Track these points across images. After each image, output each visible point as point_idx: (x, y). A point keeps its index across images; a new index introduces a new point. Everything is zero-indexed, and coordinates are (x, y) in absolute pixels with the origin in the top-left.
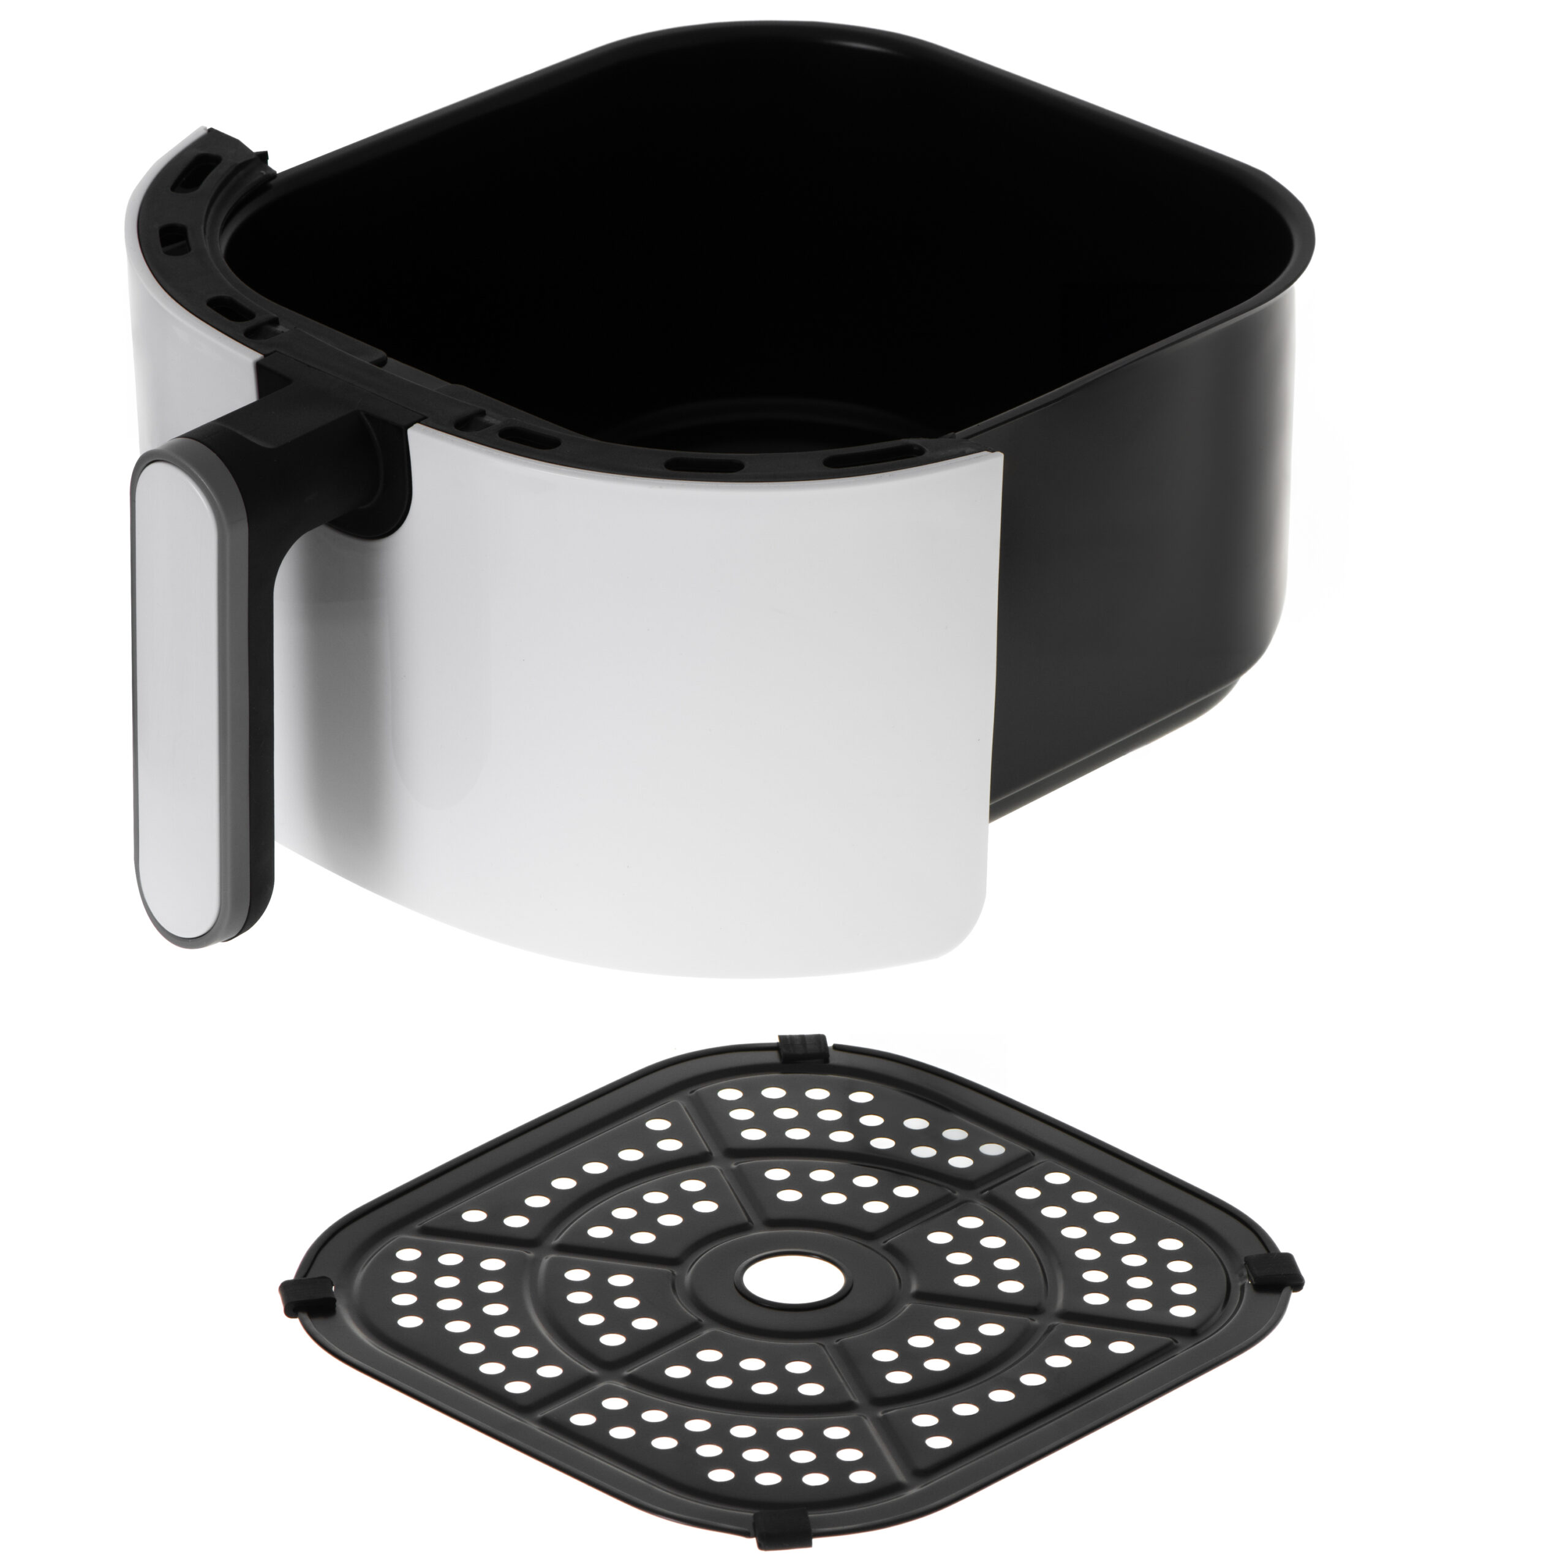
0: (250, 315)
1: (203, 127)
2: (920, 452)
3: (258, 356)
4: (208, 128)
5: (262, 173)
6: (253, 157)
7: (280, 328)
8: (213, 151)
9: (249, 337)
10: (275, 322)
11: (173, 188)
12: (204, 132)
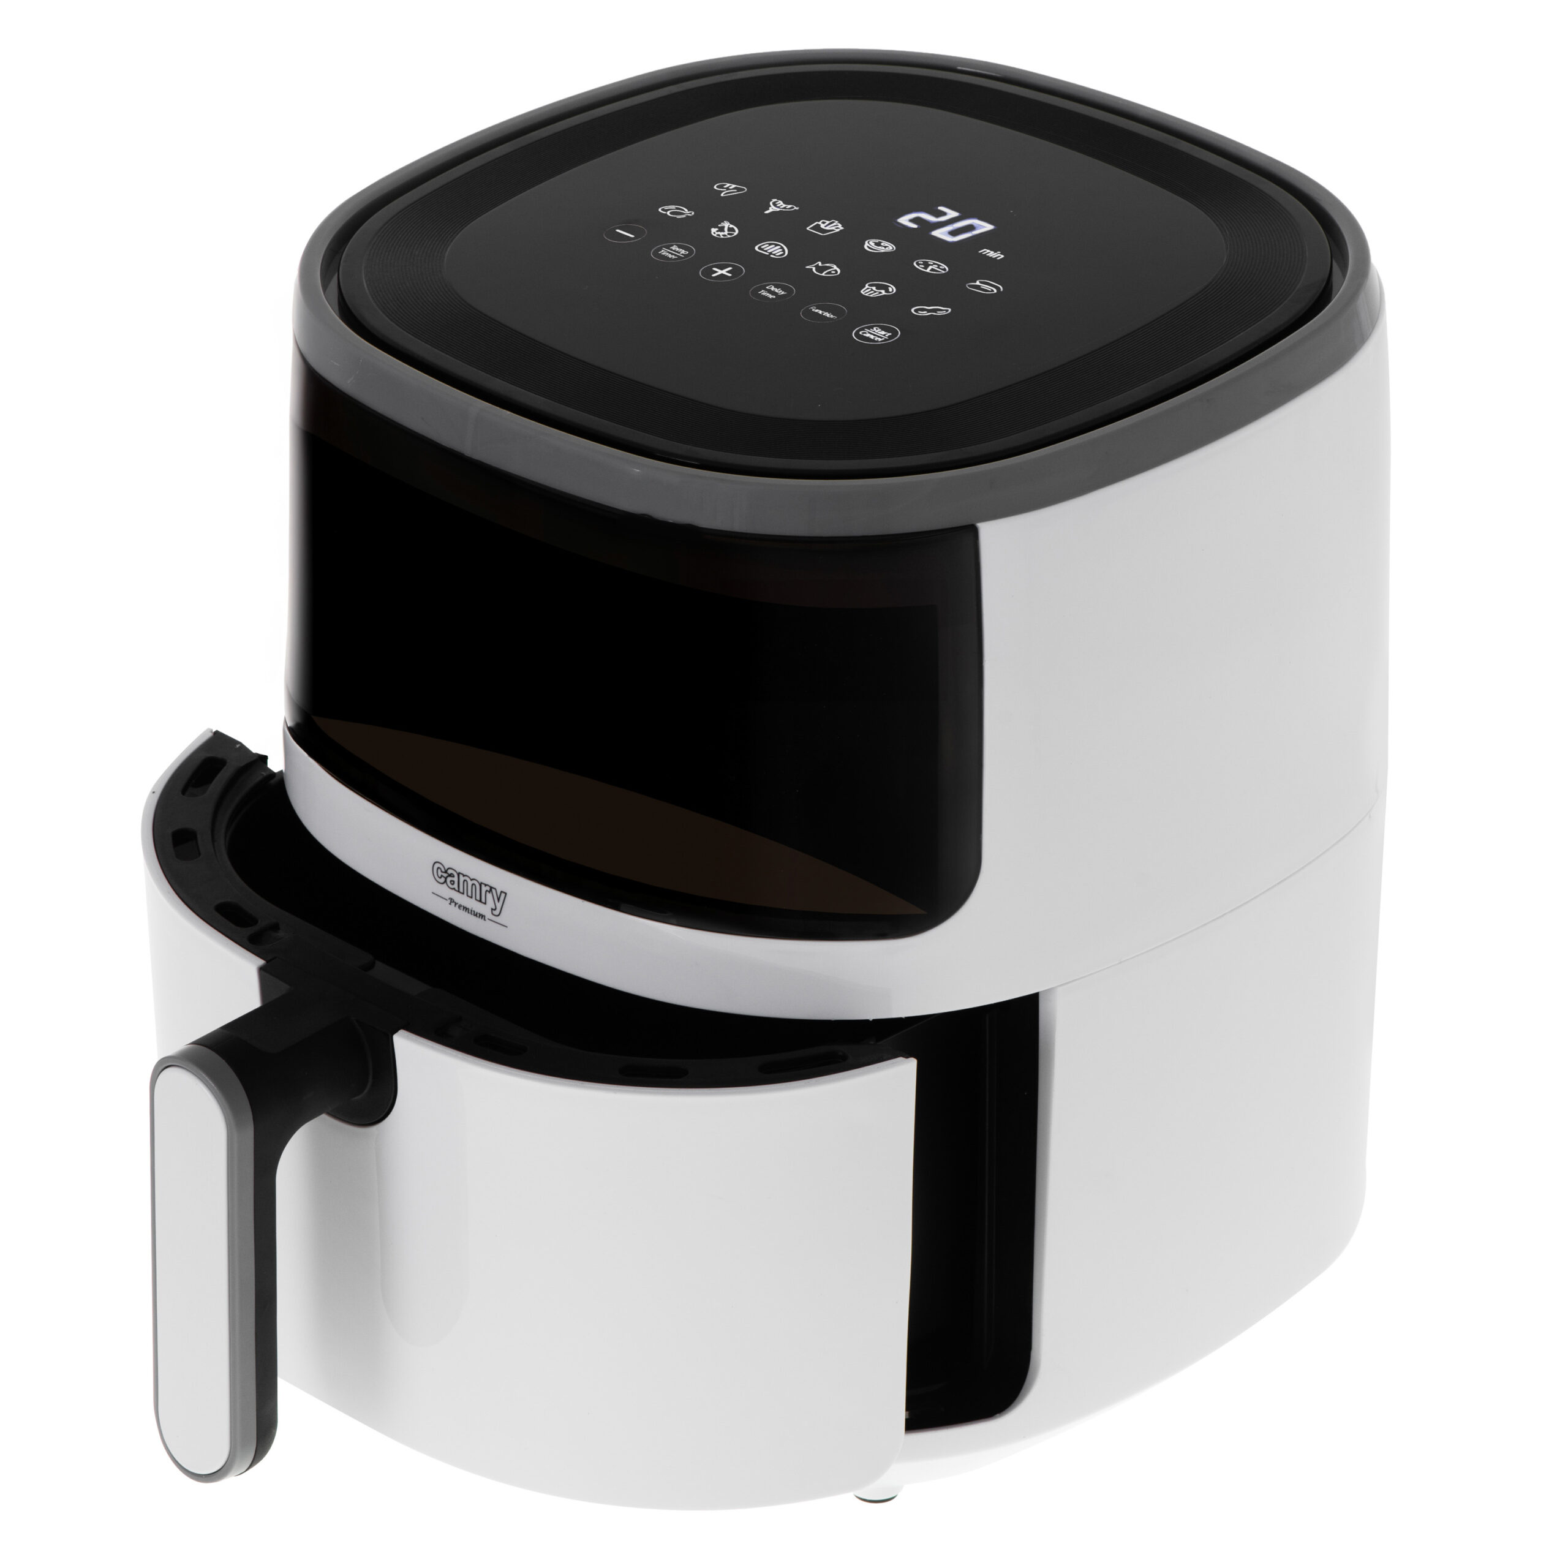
0: (253, 921)
1: (208, 729)
2: (844, 1058)
3: (261, 962)
4: (214, 731)
5: (263, 775)
6: (255, 758)
7: (281, 934)
8: (219, 755)
9: (252, 943)
10: (275, 927)
11: (184, 792)
12: (210, 735)
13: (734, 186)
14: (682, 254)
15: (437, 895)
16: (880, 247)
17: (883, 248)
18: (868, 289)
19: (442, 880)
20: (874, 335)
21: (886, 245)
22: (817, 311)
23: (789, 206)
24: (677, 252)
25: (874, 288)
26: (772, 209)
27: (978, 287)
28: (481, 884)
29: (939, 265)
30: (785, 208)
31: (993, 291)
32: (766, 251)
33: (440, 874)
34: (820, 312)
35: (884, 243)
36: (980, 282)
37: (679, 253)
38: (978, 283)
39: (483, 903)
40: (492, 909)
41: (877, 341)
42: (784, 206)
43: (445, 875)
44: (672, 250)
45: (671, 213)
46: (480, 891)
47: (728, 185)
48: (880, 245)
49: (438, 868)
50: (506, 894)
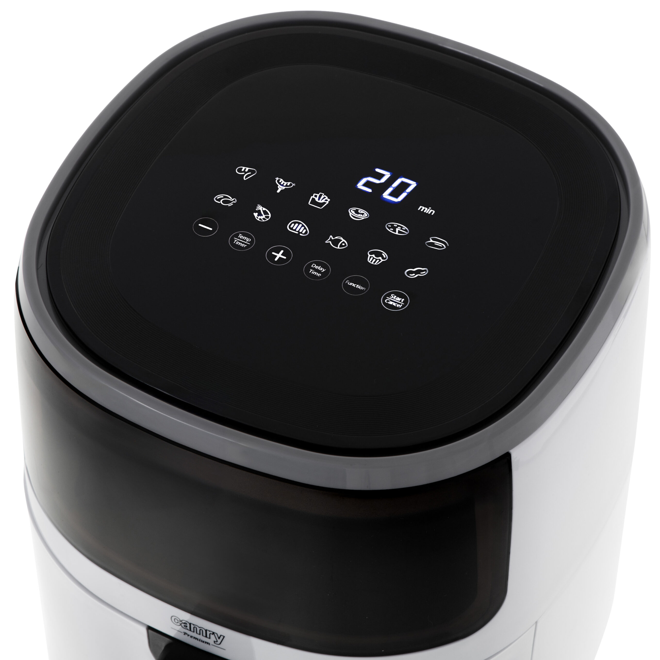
13: (247, 169)
14: (248, 242)
15: (174, 629)
16: (359, 215)
17: (362, 216)
18: (371, 257)
19: (179, 624)
20: (395, 302)
21: (362, 212)
22: (351, 284)
23: (289, 183)
24: (243, 240)
25: (374, 256)
26: (280, 188)
27: (432, 244)
28: (206, 631)
29: (402, 227)
30: (286, 186)
31: (443, 247)
32: (295, 230)
33: (176, 621)
34: (354, 285)
35: (361, 211)
36: (433, 239)
37: (245, 241)
38: (431, 241)
39: (208, 638)
40: (214, 642)
41: (399, 308)
42: (285, 183)
43: (181, 623)
44: (239, 238)
45: (223, 202)
46: (206, 633)
47: (244, 168)
48: (358, 213)
49: (175, 619)
50: (224, 637)
